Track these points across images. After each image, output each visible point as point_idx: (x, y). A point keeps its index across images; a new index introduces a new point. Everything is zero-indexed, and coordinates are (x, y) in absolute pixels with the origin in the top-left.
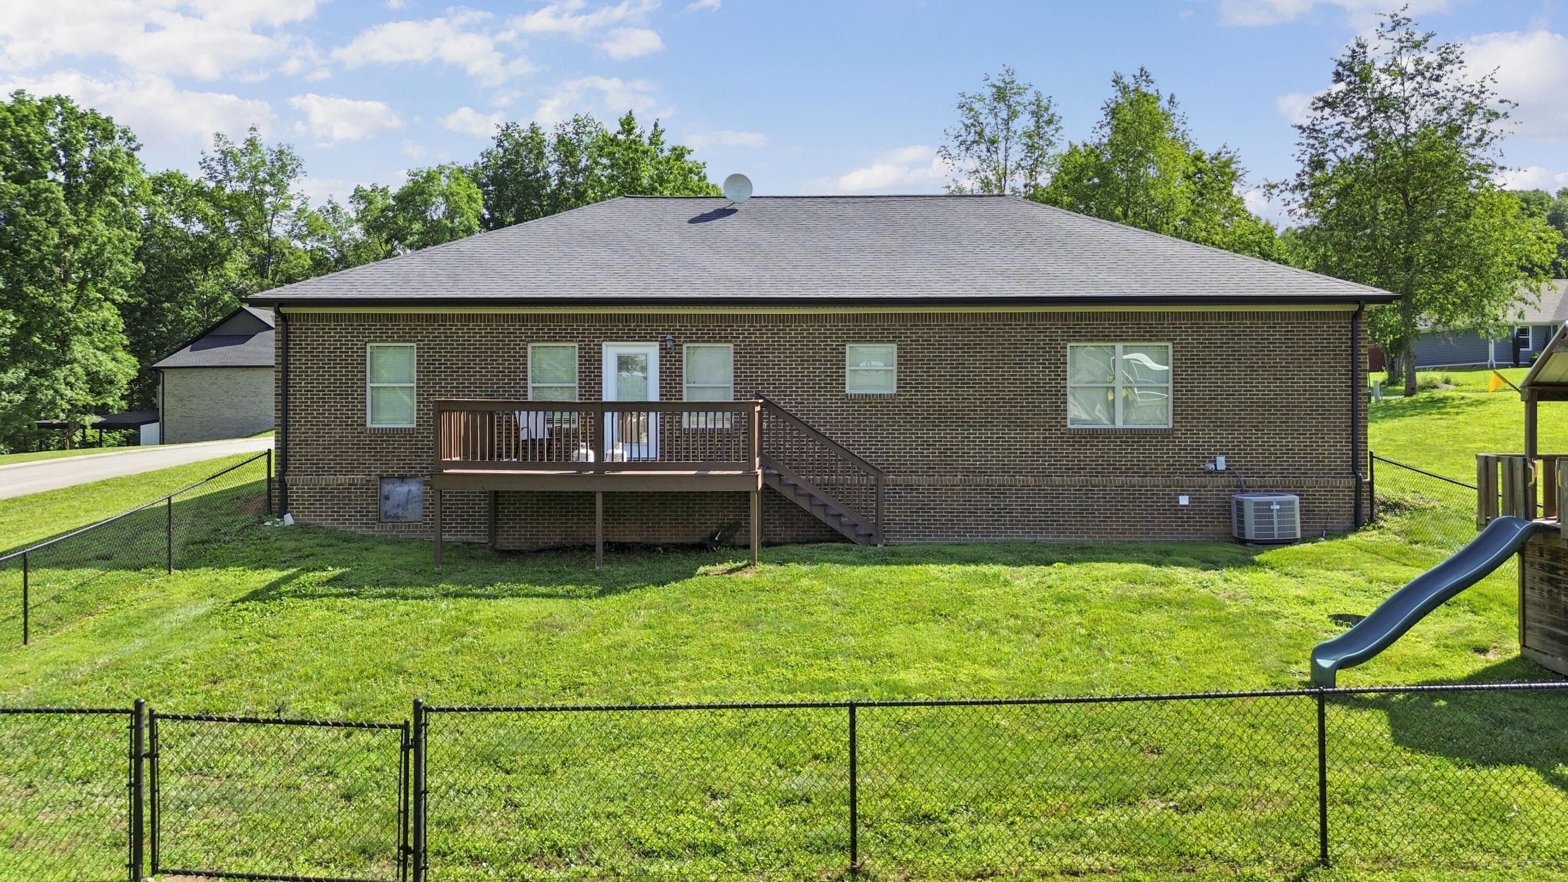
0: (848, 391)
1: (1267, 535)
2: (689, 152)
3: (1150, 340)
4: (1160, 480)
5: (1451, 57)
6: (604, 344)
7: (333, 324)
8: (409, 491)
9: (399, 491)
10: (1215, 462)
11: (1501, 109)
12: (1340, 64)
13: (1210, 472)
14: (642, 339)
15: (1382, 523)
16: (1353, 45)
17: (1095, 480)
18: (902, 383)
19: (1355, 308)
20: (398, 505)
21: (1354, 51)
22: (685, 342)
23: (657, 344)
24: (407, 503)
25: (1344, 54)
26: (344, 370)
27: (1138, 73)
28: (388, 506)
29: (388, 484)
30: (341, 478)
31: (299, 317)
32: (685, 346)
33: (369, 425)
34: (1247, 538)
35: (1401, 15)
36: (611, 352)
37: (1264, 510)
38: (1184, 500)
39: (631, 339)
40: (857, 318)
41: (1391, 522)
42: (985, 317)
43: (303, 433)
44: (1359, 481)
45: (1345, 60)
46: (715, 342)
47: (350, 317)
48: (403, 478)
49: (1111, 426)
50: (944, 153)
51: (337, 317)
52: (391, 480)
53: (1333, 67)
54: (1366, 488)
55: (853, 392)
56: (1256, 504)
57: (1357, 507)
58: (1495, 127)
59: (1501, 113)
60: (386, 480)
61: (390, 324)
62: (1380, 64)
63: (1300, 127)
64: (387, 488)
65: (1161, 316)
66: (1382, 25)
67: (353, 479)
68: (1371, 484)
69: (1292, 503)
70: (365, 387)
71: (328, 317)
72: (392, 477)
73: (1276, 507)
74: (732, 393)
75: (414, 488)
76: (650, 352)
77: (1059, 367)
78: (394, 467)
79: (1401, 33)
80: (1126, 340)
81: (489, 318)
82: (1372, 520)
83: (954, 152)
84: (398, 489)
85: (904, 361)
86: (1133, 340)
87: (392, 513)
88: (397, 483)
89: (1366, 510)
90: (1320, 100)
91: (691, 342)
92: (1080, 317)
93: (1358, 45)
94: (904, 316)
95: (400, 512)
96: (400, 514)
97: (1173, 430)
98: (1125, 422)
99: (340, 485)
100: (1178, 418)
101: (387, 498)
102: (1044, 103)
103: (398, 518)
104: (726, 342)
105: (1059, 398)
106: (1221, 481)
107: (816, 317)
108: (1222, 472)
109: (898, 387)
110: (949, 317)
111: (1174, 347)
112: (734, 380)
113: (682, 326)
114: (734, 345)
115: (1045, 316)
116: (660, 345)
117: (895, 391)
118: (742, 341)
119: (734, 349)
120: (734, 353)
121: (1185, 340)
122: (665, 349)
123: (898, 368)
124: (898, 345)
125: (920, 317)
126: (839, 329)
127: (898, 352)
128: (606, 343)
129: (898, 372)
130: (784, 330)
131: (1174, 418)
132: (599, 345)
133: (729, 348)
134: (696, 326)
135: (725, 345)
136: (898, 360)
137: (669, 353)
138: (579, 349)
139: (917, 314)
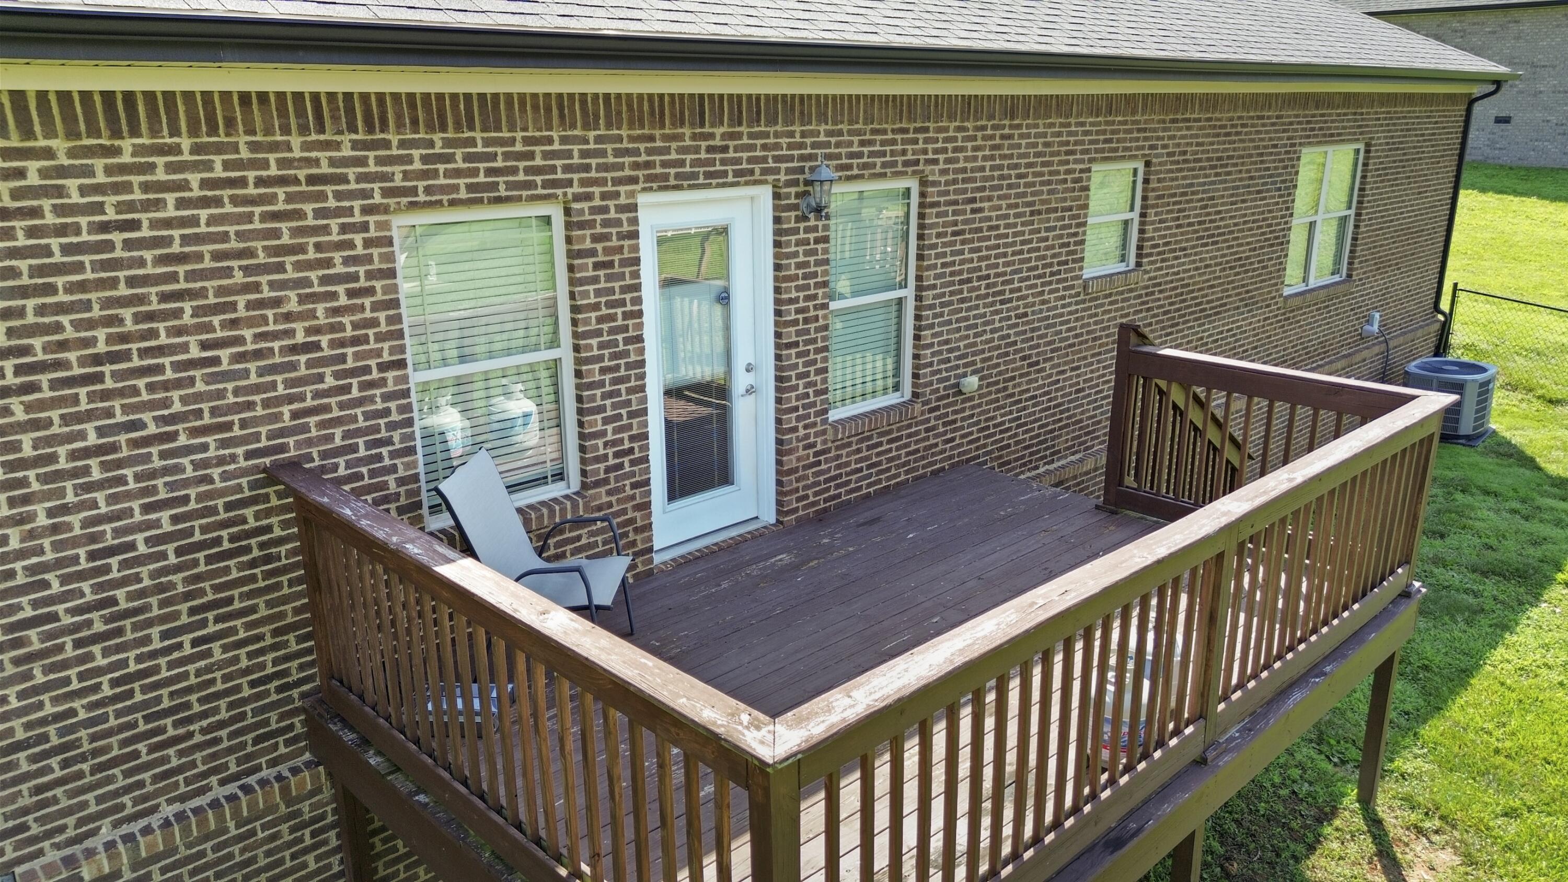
0: (1084, 275)
1: (1480, 426)
6: (640, 202)
10: (1371, 322)
13: (1366, 337)
14: (745, 178)
18: (1147, 247)
22: (836, 181)
32: (832, 191)
37: (1484, 390)
40: (1110, 105)
42: (1243, 102)
46: (896, 176)
49: (1306, 287)
55: (1089, 275)
56: (1481, 385)
65: (1371, 99)
73: (1491, 387)
77: (1290, 194)
85: (1155, 198)
91: (849, 179)
92: (1317, 102)
97: (1350, 281)
98: (1314, 277)
104: (912, 174)
106: (1376, 348)
107: (1059, 104)
108: (1374, 336)
109: (1139, 256)
110: (1211, 102)
111: (1367, 151)
112: (919, 278)
113: (830, 133)
114: (923, 183)
115: (1293, 100)
116: (776, 196)
117: (1132, 264)
118: (944, 172)
119: (923, 195)
120: (922, 205)
121: (1380, 138)
122: (795, 207)
123: (1143, 215)
124: (1148, 164)
125: (1182, 101)
126: (1086, 133)
127: (1146, 181)
128: (642, 199)
129: (1142, 223)
130: (1010, 137)
131: (1350, 263)
132: (633, 208)
133: (908, 190)
134: (858, 133)
135: (900, 184)
136: (1144, 198)
137: (805, 218)
138: (569, 226)
139: (1178, 97)
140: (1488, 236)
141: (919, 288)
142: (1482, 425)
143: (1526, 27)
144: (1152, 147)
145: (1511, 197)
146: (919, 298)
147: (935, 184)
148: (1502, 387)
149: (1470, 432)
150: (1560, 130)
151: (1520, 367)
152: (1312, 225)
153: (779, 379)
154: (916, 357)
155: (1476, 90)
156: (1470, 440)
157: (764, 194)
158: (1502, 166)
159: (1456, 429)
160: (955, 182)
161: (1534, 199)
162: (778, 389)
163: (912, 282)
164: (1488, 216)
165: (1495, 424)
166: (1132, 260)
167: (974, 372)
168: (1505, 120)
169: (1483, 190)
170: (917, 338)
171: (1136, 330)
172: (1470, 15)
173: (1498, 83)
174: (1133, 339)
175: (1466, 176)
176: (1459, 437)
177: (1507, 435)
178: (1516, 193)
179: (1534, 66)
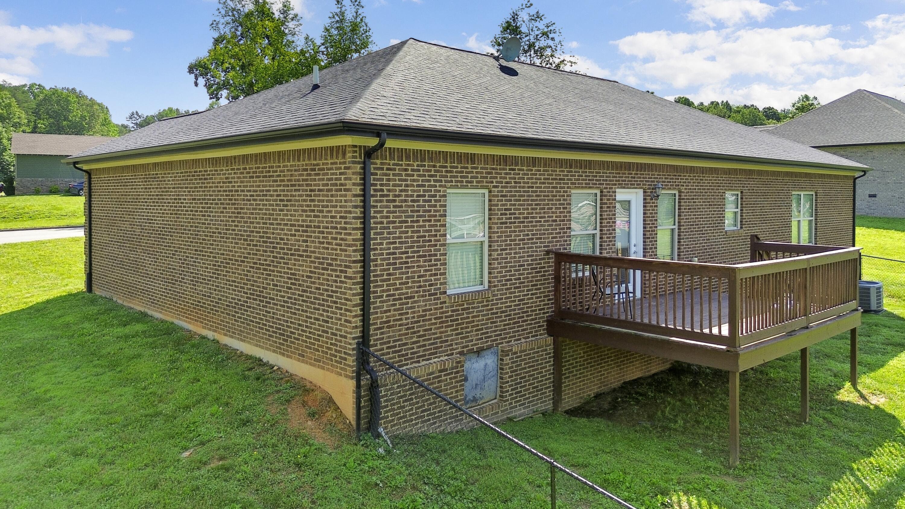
3: (812, 191)
8: (485, 366)
20: (476, 385)
24: (483, 380)
28: (467, 388)
29: (467, 361)
30: (431, 366)
33: (448, 292)
40: (730, 172)
42: (771, 173)
46: (673, 189)
47: (433, 155)
48: (479, 352)
51: (420, 155)
52: (470, 356)
60: (466, 357)
64: (467, 366)
65: (815, 176)
67: (444, 363)
71: (411, 154)
72: (471, 351)
75: (489, 361)
76: (633, 199)
77: (790, 208)
80: (806, 191)
84: (476, 365)
85: (745, 205)
87: (471, 396)
88: (476, 358)
92: (796, 175)
94: (746, 171)
95: (478, 392)
96: (478, 395)
101: (467, 377)
103: (476, 400)
104: (677, 189)
105: (789, 227)
107: (715, 170)
109: (741, 224)
110: (760, 173)
111: (816, 195)
112: (679, 222)
113: (658, 175)
114: (680, 192)
115: (787, 174)
116: (645, 192)
117: (739, 228)
118: (686, 189)
119: (680, 196)
120: (679, 199)
121: (820, 191)
122: (649, 196)
123: (742, 210)
124: (742, 192)
125: (751, 172)
126: (723, 180)
127: (742, 198)
128: (617, 190)
129: (741, 213)
130: (702, 180)
131: (816, 239)
132: (615, 192)
133: (675, 194)
134: (664, 175)
135: (673, 192)
136: (741, 204)
137: (652, 199)
138: (601, 196)
139: (750, 170)
140: (873, 245)
141: (679, 226)
142: (880, 306)
143: (876, 154)
144: (743, 187)
145: (882, 230)
146: (679, 229)
147: (683, 192)
148: (887, 296)
149: (875, 309)
150: (901, 200)
151: (894, 289)
152: (799, 221)
153: (644, 249)
154: (679, 249)
155: (857, 174)
156: (876, 312)
157: (641, 191)
158: (875, 217)
159: (870, 307)
160: (688, 192)
161: (893, 231)
162: (644, 252)
163: (677, 224)
164: (872, 238)
165: (885, 308)
166: (739, 226)
167: (696, 257)
168: (874, 196)
169: (868, 227)
170: (679, 242)
171: (756, 236)
172: (849, 149)
173: (865, 172)
174: (756, 240)
175: (857, 221)
176: (871, 311)
177: (892, 311)
178: (884, 228)
179: (883, 171)
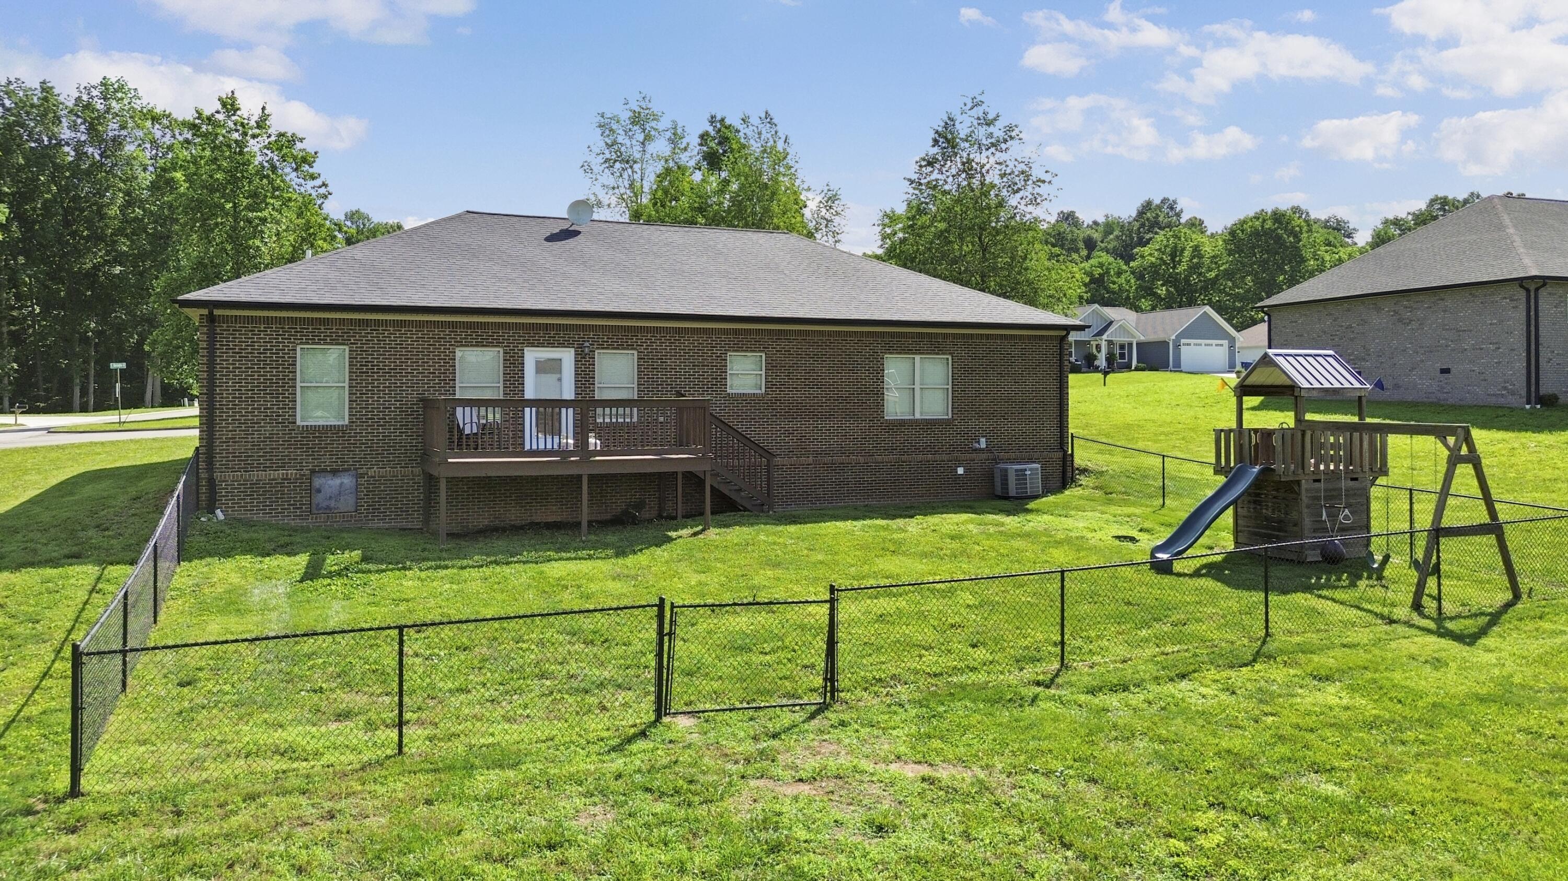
0: (729, 391)
1: (1022, 493)
2: (301, 140)
3: (938, 354)
4: (945, 457)
5: (1013, 134)
6: (526, 349)
7: (262, 326)
8: (342, 484)
9: (331, 484)
10: (979, 442)
11: (1047, 177)
12: (937, 132)
13: (976, 450)
14: (561, 345)
15: (1080, 483)
16: (946, 119)
17: (904, 458)
18: (769, 385)
19: (1064, 333)
20: (330, 497)
21: (946, 123)
22: (598, 348)
23: (572, 350)
24: (340, 494)
25: (939, 125)
26: (274, 371)
27: (763, 116)
28: (318, 499)
29: (319, 477)
30: (273, 474)
31: (226, 319)
32: (597, 351)
33: (299, 423)
34: (1010, 495)
35: (979, 98)
36: (532, 356)
37: (1021, 474)
38: (960, 471)
39: (551, 345)
40: (736, 332)
41: (1083, 480)
42: (830, 333)
43: (231, 431)
44: (1065, 452)
45: (940, 129)
46: (624, 349)
47: (281, 320)
48: (335, 472)
49: (912, 417)
50: (587, 168)
51: (267, 320)
52: (323, 474)
53: (932, 135)
54: (1069, 459)
55: (733, 392)
56: (1017, 470)
57: (1064, 472)
58: (1044, 190)
59: (1047, 180)
60: (317, 475)
61: (322, 327)
62: (962, 135)
63: (909, 180)
64: (318, 482)
65: (945, 336)
66: (965, 105)
67: (287, 474)
68: (1072, 455)
69: (1037, 469)
70: (295, 387)
71: (258, 320)
72: (324, 471)
73: (1028, 473)
74: (636, 393)
75: (347, 480)
76: (567, 356)
77: (878, 373)
78: (327, 461)
79: (978, 111)
80: (923, 353)
81: (420, 324)
82: (1073, 480)
83: (597, 168)
84: (330, 482)
85: (771, 366)
86: (928, 354)
87: (324, 504)
88: (330, 476)
89: (1069, 474)
90: (924, 159)
91: (603, 348)
92: (893, 335)
93: (949, 118)
94: (770, 332)
95: (333, 504)
96: (332, 505)
97: (953, 419)
98: (921, 414)
99: (273, 480)
100: (956, 411)
101: (319, 491)
102: (679, 131)
103: (331, 509)
104: (632, 349)
105: (878, 394)
106: (984, 456)
107: (705, 330)
108: (983, 450)
109: (766, 388)
111: (953, 359)
113: (595, 335)
114: (638, 352)
115: (870, 334)
116: (576, 351)
118: (646, 349)
119: (638, 355)
120: (638, 358)
121: (960, 354)
122: (581, 354)
123: (766, 373)
124: (766, 354)
125: (783, 332)
126: (722, 341)
127: (767, 360)
129: (766, 376)
130: (679, 340)
131: (952, 411)
132: (522, 350)
133: (633, 354)
134: (607, 335)
136: (766, 366)
137: (584, 358)
138: (504, 353)
141: (638, 385)
146: (638, 388)
147: (642, 352)
160: (652, 352)
163: (636, 382)
166: (763, 389)
